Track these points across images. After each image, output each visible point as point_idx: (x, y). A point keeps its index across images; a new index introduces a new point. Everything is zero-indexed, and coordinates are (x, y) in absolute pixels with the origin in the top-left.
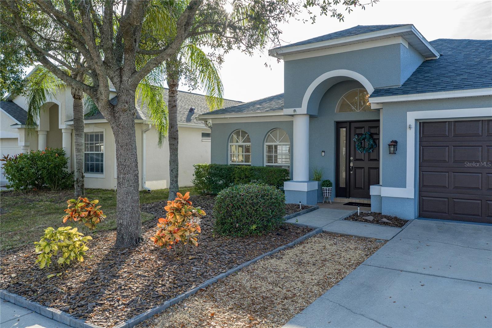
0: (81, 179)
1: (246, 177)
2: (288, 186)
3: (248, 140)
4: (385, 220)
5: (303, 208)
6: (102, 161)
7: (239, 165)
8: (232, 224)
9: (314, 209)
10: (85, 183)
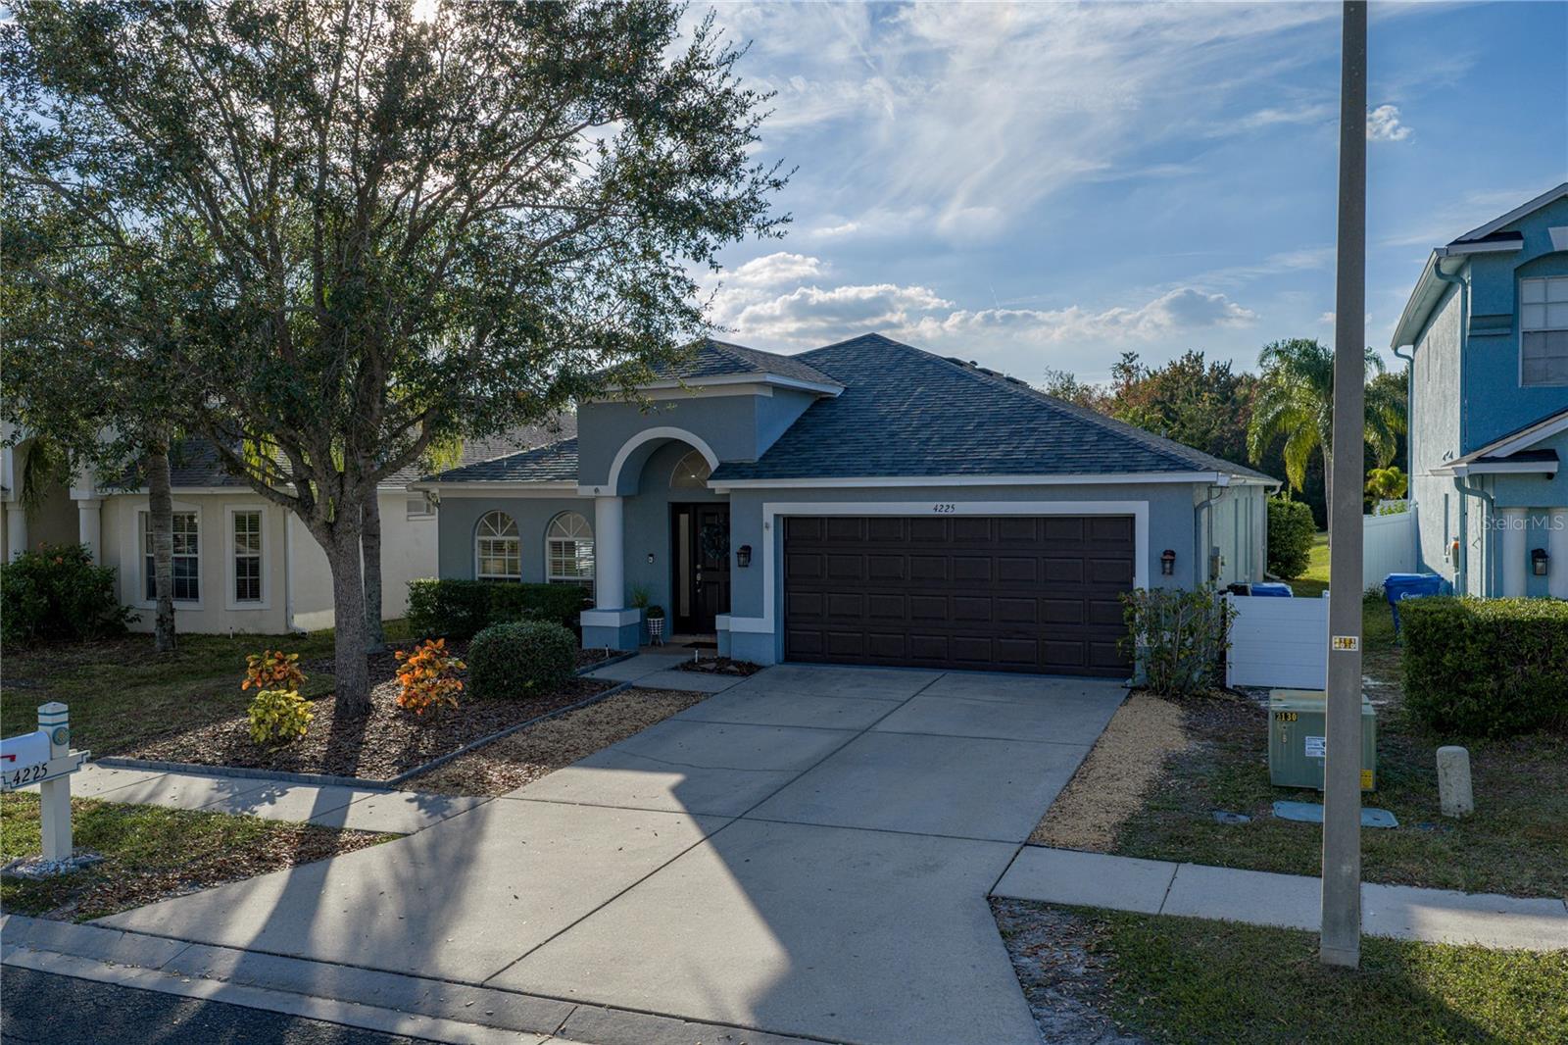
0: (169, 616)
1: (511, 604)
2: (587, 619)
3: (513, 531)
4: (732, 668)
5: (611, 655)
6: (195, 573)
7: (496, 579)
8: (497, 680)
9: (631, 656)
10: (177, 623)
